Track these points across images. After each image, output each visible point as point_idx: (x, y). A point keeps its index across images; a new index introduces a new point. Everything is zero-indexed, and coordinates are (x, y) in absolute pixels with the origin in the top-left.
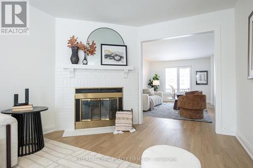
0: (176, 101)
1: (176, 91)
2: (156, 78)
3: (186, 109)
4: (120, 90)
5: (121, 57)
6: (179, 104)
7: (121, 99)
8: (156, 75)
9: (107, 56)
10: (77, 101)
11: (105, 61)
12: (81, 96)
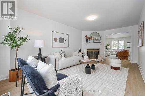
0: (117, 54)
1: (117, 50)
2: (108, 45)
3: (121, 56)
4: (99, 49)
5: (99, 40)
6: (118, 55)
7: (99, 52)
8: (108, 44)
9: (95, 40)
10: (87, 52)
11: (95, 41)
12: (88, 51)
